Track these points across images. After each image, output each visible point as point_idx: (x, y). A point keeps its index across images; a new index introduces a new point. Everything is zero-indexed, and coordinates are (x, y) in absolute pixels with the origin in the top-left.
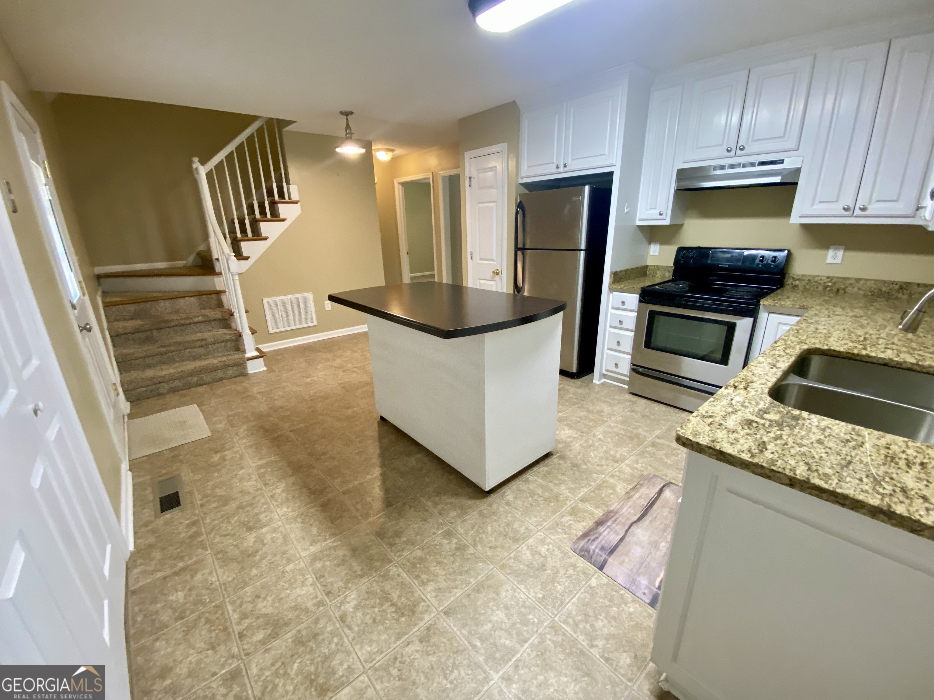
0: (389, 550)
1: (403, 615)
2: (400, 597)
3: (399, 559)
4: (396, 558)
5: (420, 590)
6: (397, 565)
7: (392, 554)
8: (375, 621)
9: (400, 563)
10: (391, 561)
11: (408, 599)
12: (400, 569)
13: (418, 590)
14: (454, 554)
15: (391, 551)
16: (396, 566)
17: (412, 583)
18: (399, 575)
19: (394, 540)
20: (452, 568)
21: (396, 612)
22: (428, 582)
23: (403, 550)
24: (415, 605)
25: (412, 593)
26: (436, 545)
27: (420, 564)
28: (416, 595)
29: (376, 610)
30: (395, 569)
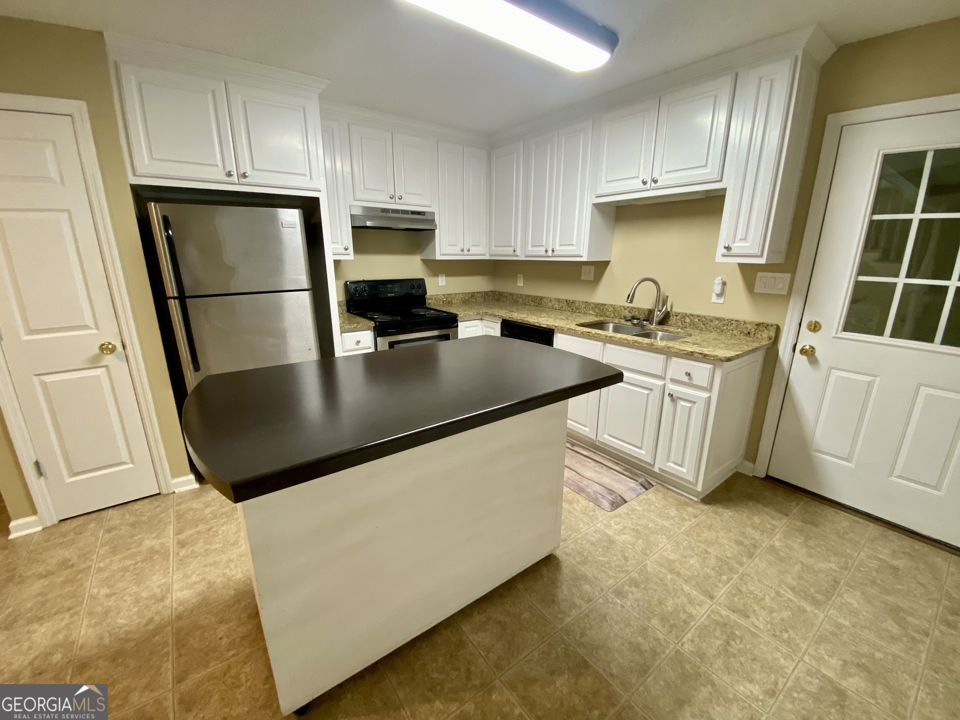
0: (663, 656)
1: (733, 633)
2: (717, 638)
3: (671, 642)
4: (672, 647)
5: (699, 619)
6: (680, 645)
7: (667, 652)
8: (754, 659)
9: (676, 641)
10: (678, 652)
11: (715, 630)
12: (684, 640)
13: (700, 621)
14: (644, 589)
15: (664, 653)
16: (682, 645)
17: (695, 627)
18: (693, 641)
19: (646, 651)
20: (662, 591)
21: (734, 640)
22: (687, 613)
23: (657, 639)
24: (718, 624)
25: (706, 626)
26: (638, 605)
27: (670, 621)
28: (707, 623)
29: (743, 659)
30: (686, 646)
